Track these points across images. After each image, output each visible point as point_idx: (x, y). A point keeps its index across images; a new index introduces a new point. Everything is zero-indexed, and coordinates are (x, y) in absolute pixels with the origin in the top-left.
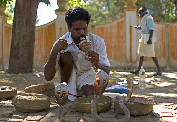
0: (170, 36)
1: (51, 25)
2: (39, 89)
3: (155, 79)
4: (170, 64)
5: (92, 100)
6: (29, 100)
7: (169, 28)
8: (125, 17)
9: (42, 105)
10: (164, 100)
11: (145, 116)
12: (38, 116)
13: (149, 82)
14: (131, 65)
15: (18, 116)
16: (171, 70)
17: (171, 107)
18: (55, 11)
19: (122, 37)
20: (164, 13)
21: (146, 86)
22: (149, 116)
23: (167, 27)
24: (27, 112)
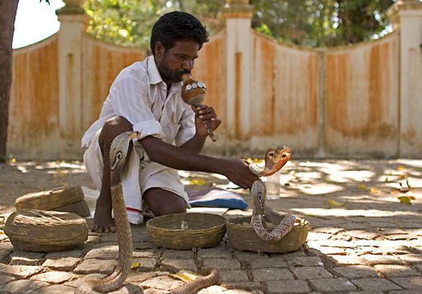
0: (327, 79)
1: (46, 48)
2: (50, 202)
3: (297, 178)
4: (325, 143)
5: (183, 222)
6: (47, 224)
7: (325, 58)
8: (225, 32)
9: (74, 235)
10: (323, 221)
11: (292, 254)
12: (69, 258)
13: (286, 184)
14: (239, 145)
15: (25, 259)
16: (330, 155)
17: (339, 236)
18: (57, 13)
19: (218, 79)
20: (311, 21)
21: (282, 193)
22: (299, 253)
23: (322, 58)
24: (41, 250)
